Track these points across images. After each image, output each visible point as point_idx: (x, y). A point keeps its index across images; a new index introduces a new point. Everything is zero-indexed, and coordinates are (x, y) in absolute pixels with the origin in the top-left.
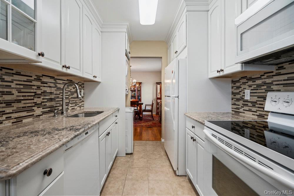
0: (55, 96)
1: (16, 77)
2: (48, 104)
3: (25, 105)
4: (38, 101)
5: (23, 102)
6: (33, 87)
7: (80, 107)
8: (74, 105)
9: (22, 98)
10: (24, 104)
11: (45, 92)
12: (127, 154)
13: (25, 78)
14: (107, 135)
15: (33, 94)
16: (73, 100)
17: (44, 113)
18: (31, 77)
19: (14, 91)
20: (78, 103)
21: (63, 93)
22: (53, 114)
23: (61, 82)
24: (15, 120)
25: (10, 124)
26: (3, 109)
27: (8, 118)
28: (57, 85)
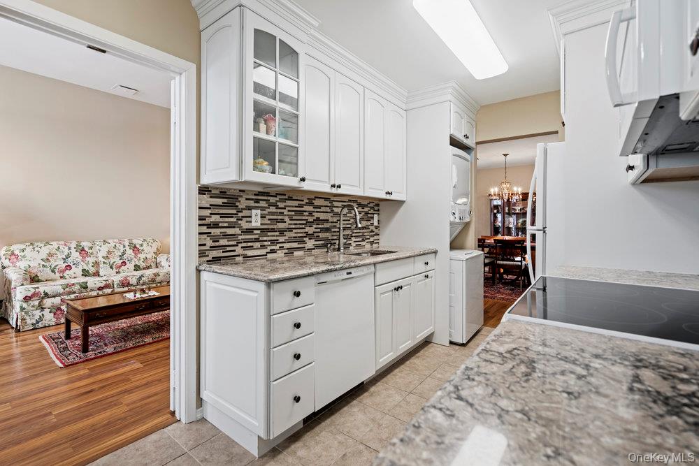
0: (330, 224)
1: (289, 203)
2: (322, 235)
3: (296, 235)
4: (310, 230)
5: (294, 231)
6: (305, 213)
7: (372, 243)
8: (361, 239)
9: (293, 226)
10: (296, 233)
11: (318, 219)
12: (451, 343)
13: (296, 203)
14: (395, 289)
15: (304, 222)
16: (359, 231)
17: (317, 247)
18: (303, 201)
19: (286, 219)
20: (368, 237)
21: (339, 220)
22: (326, 250)
23: (340, 204)
24: (287, 251)
25: (283, 254)
26: (278, 238)
27: (281, 248)
28: (334, 209)
